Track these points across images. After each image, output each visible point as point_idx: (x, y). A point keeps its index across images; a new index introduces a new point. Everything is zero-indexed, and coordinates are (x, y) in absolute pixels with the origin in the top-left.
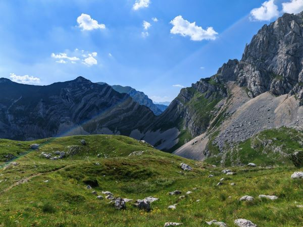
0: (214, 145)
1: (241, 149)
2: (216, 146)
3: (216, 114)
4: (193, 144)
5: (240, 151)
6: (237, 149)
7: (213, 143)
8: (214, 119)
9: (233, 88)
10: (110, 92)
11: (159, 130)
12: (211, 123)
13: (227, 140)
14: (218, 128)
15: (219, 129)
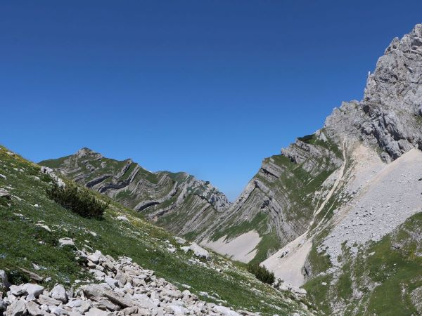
0: (321, 253)
1: (372, 254)
2: (325, 254)
3: (325, 196)
4: (282, 256)
5: (370, 258)
6: (364, 257)
7: (319, 251)
8: (323, 205)
9: (354, 149)
10: (135, 171)
11: (223, 238)
12: (316, 213)
13: (346, 242)
14: (329, 222)
15: (331, 223)
